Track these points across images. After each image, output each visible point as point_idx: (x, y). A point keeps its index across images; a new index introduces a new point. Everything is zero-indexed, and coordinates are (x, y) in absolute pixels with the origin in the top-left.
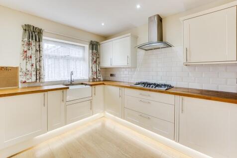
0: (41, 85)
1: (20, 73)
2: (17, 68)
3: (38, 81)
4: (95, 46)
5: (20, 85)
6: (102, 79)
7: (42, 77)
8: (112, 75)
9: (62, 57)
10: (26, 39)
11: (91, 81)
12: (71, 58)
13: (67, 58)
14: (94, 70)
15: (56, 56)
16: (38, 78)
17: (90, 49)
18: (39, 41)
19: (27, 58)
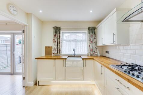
0: (61, 55)
1: (53, 49)
2: (52, 47)
3: (58, 53)
4: (92, 30)
5: (53, 55)
6: (99, 55)
7: (61, 51)
8: (107, 52)
9: (72, 40)
10: (54, 34)
11: (89, 55)
12: (78, 40)
13: (75, 41)
14: (91, 47)
15: (69, 40)
16: (58, 52)
17: (88, 33)
18: (59, 33)
19: (55, 42)
